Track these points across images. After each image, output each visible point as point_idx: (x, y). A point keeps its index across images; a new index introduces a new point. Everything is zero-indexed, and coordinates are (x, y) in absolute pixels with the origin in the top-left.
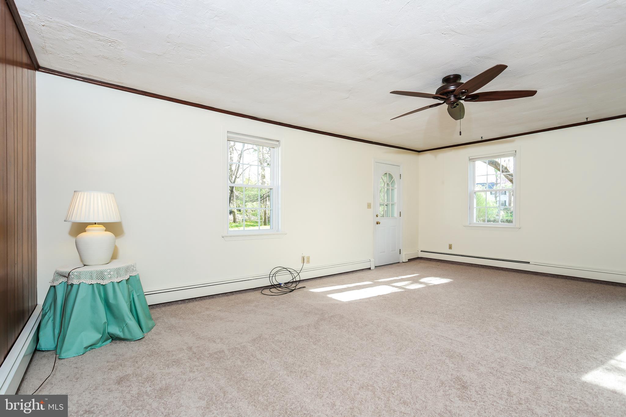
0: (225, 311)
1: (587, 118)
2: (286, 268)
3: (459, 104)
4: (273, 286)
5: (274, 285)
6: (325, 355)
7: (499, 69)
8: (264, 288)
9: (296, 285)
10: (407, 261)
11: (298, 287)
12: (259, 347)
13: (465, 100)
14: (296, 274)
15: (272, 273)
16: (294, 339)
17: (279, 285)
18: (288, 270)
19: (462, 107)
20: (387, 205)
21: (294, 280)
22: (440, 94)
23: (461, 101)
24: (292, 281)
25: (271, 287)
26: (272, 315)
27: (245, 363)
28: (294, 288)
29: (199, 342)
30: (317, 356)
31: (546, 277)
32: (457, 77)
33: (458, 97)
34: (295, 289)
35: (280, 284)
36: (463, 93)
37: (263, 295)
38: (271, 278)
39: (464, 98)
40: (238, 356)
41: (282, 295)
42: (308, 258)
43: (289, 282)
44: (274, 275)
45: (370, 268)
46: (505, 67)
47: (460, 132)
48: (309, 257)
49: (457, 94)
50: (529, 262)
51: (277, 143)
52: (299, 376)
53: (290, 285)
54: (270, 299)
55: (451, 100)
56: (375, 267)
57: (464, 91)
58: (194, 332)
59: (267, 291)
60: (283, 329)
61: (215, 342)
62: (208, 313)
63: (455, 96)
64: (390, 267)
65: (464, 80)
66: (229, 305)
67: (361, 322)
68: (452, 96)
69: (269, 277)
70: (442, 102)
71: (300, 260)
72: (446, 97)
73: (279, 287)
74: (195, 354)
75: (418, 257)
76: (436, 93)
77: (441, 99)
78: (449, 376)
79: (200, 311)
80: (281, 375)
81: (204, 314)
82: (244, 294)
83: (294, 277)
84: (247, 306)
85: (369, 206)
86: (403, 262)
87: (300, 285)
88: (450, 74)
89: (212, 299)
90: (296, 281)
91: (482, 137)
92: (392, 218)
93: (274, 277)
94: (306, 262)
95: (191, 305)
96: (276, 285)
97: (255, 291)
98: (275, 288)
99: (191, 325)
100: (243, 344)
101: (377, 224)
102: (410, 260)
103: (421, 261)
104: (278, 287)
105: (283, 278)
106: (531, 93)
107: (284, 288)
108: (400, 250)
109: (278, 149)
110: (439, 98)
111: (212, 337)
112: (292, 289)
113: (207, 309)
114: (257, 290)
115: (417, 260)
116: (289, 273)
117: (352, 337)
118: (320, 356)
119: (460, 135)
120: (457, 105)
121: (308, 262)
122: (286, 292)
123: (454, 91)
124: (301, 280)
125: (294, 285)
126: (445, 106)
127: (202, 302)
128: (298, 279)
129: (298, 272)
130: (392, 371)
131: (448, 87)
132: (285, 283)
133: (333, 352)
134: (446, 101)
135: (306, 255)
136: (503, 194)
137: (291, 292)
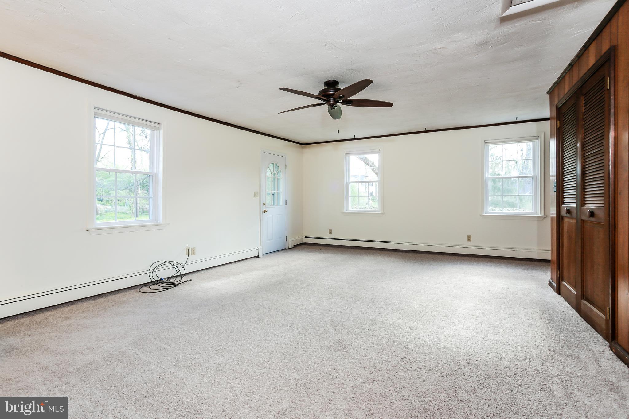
0: (92, 317)
1: (425, 128)
2: (168, 262)
3: (337, 106)
4: (154, 283)
5: (155, 281)
6: (219, 344)
7: (367, 83)
8: (142, 285)
9: (181, 279)
10: (293, 247)
11: (183, 281)
12: (143, 349)
13: (342, 103)
14: (180, 268)
15: (152, 268)
16: (184, 333)
17: (161, 281)
18: (170, 264)
19: (340, 108)
20: (274, 194)
21: (179, 274)
22: (322, 96)
23: (339, 104)
24: (176, 275)
25: (152, 284)
26: (155, 313)
27: (127, 368)
28: (178, 283)
29: (58, 358)
30: (210, 346)
31: (402, 253)
32: (336, 83)
33: (336, 100)
34: (180, 283)
35: (162, 279)
36: (340, 98)
37: (142, 294)
38: (151, 274)
39: (341, 101)
40: (116, 363)
41: (165, 291)
42: (194, 250)
43: (172, 277)
44: (155, 270)
45: (258, 256)
46: (372, 82)
47: (338, 131)
48: (195, 248)
49: (335, 98)
50: (390, 242)
51: (158, 126)
52: (192, 369)
53: (173, 280)
54: (151, 297)
55: (331, 102)
56: (263, 254)
57: (341, 95)
58: (49, 348)
59: (146, 289)
60: (169, 325)
61: (82, 354)
62: (68, 322)
63: (334, 99)
64: (277, 254)
65: (342, 87)
66: (97, 309)
67: (253, 308)
68: (332, 98)
69: (149, 273)
70: (324, 102)
71: (185, 252)
72: (327, 99)
73: (162, 283)
74: (54, 373)
75: (303, 243)
76: (319, 94)
77: (323, 100)
78: (333, 341)
79: (55, 322)
80: (172, 372)
81: (62, 324)
82: (117, 295)
83: (178, 270)
84: (123, 308)
85: (256, 195)
86: (289, 248)
87: (185, 278)
88: (330, 80)
89: (72, 306)
90: (181, 275)
91: (355, 136)
92: (278, 206)
93: (154, 273)
94: (191, 254)
95: (40, 317)
96: (157, 281)
97: (130, 290)
98: (156, 284)
99: (43, 340)
100: (122, 350)
101: (265, 212)
102: (295, 246)
103: (305, 247)
104: (160, 283)
105: (165, 273)
106: (389, 105)
107: (166, 283)
108: (286, 236)
109: (158, 132)
110: (321, 99)
111: (78, 349)
112: (176, 284)
113: (66, 318)
114: (133, 289)
115: (302, 246)
116: (173, 267)
117: (245, 322)
118: (213, 346)
119: (338, 133)
120: (336, 106)
121: (194, 253)
122: (169, 287)
123: (333, 94)
124: (186, 273)
125: (178, 279)
126: (326, 107)
127: (57, 311)
128: (183, 272)
129: (183, 265)
130: (284, 346)
131: (329, 90)
132: (168, 278)
133: (227, 339)
134: (327, 102)
135: (191, 247)
136: (371, 185)
137: (175, 286)
